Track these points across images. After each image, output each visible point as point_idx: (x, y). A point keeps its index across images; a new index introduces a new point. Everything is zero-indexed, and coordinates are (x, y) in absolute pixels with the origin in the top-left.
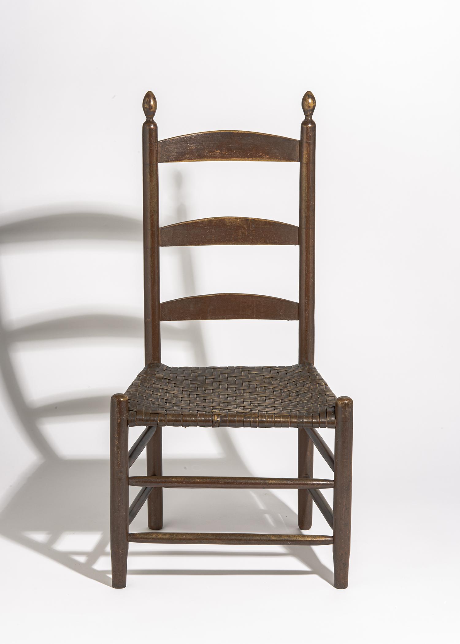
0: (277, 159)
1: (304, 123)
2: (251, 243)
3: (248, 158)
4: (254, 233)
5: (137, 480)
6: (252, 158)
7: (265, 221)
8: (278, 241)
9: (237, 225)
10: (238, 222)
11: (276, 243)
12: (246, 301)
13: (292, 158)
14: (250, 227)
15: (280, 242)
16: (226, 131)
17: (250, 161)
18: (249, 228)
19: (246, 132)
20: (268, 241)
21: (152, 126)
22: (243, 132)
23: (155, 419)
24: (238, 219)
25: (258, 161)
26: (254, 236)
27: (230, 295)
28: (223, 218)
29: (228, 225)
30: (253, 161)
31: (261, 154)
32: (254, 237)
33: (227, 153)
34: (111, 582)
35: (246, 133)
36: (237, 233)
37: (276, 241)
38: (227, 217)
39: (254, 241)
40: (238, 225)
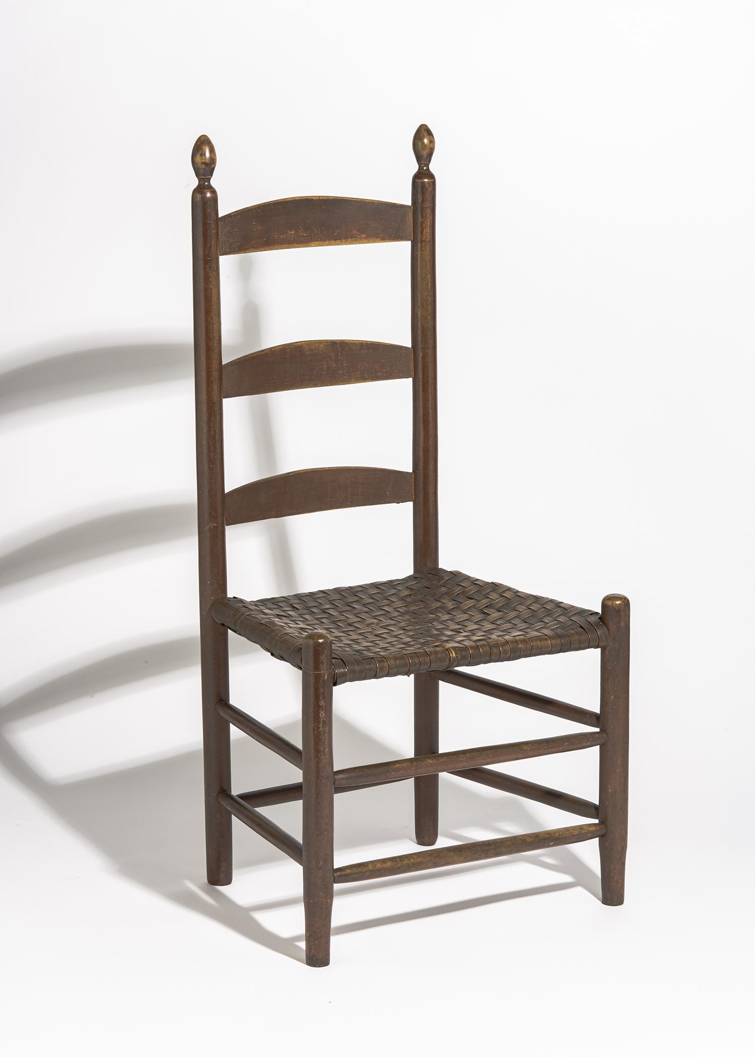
0: (378, 238)
1: (417, 177)
2: (342, 381)
3: (335, 240)
4: (345, 365)
5: (348, 775)
6: (341, 240)
7: (360, 344)
8: (381, 374)
9: (320, 353)
10: (321, 349)
11: (379, 377)
12: (336, 479)
13: (401, 234)
14: (340, 355)
15: (385, 375)
16: (302, 198)
17: (338, 245)
18: (338, 356)
19: (330, 198)
20: (366, 375)
21: (209, 195)
22: (325, 198)
23: (373, 666)
24: (321, 343)
25: (350, 243)
26: (344, 369)
27: (312, 471)
28: (299, 343)
29: (308, 355)
30: (342, 244)
31: (354, 232)
32: (345, 371)
33: (305, 235)
34: (304, 956)
35: (330, 200)
36: (321, 367)
37: (379, 374)
38: (305, 341)
39: (345, 377)
40: (322, 353)
